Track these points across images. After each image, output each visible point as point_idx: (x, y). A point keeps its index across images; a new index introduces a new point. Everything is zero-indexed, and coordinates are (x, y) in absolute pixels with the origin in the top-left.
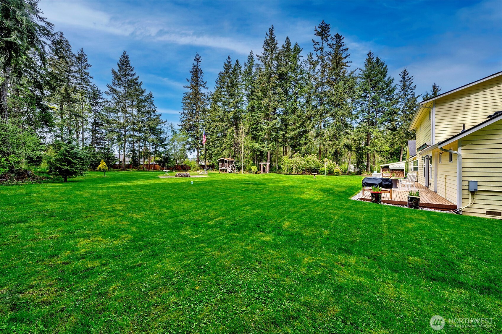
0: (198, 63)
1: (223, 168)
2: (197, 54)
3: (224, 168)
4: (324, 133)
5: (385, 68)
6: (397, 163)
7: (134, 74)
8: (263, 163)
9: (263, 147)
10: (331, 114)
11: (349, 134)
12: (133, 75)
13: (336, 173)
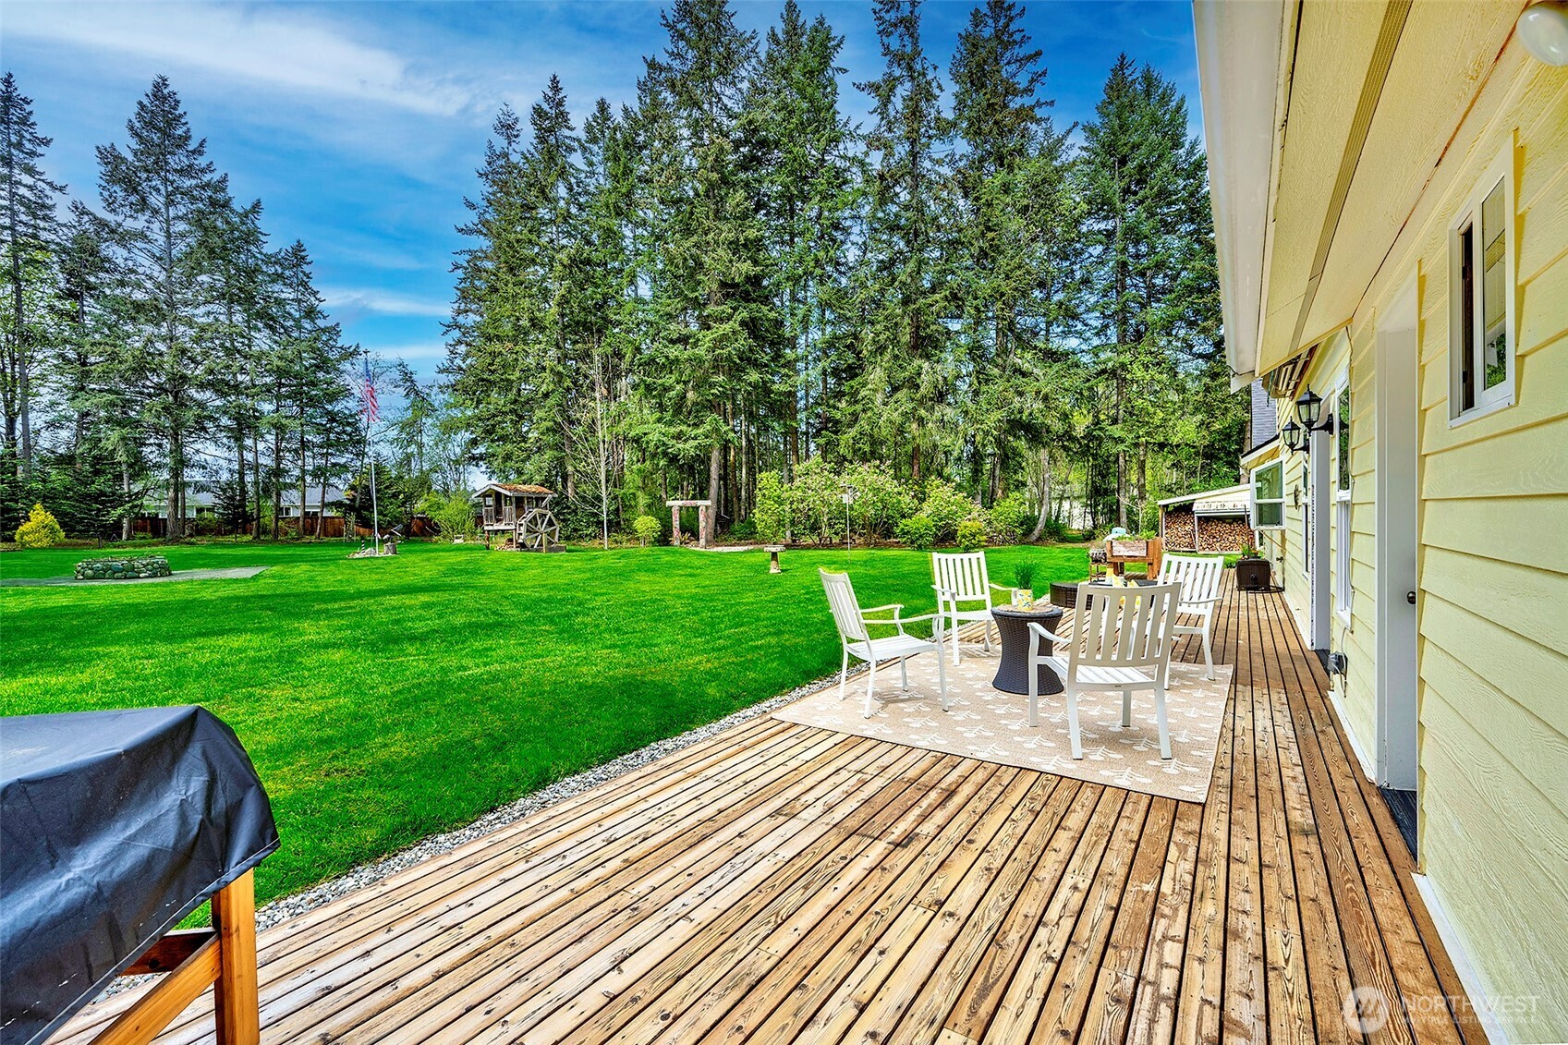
0: (509, 143)
1: (496, 527)
2: (505, 108)
3: (502, 527)
4: (919, 374)
5: (1179, 108)
6: (1226, 490)
7: (209, 168)
8: (680, 503)
9: (678, 436)
10: (947, 293)
11: (1024, 374)
12: (203, 171)
13: (964, 536)
